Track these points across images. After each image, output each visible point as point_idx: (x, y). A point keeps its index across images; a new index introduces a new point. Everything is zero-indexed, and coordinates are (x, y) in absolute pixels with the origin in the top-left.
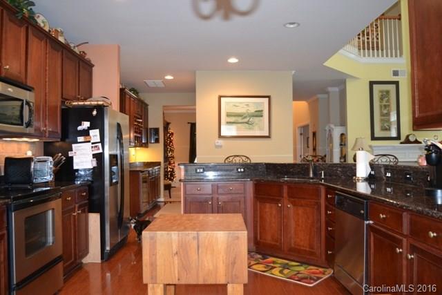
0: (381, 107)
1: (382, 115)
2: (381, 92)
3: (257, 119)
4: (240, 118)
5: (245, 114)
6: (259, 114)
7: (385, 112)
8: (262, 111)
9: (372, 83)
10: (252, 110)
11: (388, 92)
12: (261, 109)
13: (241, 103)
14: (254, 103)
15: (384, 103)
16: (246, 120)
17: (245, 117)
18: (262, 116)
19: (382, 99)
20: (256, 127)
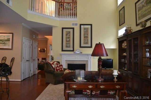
0: (66, 38)
1: (67, 41)
2: (67, 32)
3: (7, 42)
4: (1, 41)
5: (3, 40)
6: (8, 40)
7: (68, 40)
8: (10, 39)
9: (63, 28)
10: (6, 38)
11: (69, 32)
12: (9, 38)
13: (2, 36)
14: (7, 36)
15: (68, 36)
16: (3, 42)
17: (3, 41)
18: (9, 41)
19: (67, 35)
20: (7, 45)
